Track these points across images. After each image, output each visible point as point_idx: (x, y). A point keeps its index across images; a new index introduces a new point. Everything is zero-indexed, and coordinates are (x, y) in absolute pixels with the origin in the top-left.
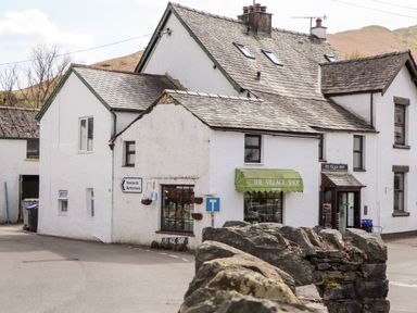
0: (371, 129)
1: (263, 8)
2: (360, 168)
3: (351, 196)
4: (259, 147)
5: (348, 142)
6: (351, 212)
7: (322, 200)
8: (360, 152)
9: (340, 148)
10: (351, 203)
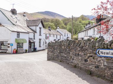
0: (36, 32)
1: (15, 10)
2: (34, 39)
3: (33, 44)
4: (19, 35)
5: (32, 34)
6: (33, 46)
7: (29, 44)
8: (34, 36)
9: (31, 35)
10: (33, 45)
